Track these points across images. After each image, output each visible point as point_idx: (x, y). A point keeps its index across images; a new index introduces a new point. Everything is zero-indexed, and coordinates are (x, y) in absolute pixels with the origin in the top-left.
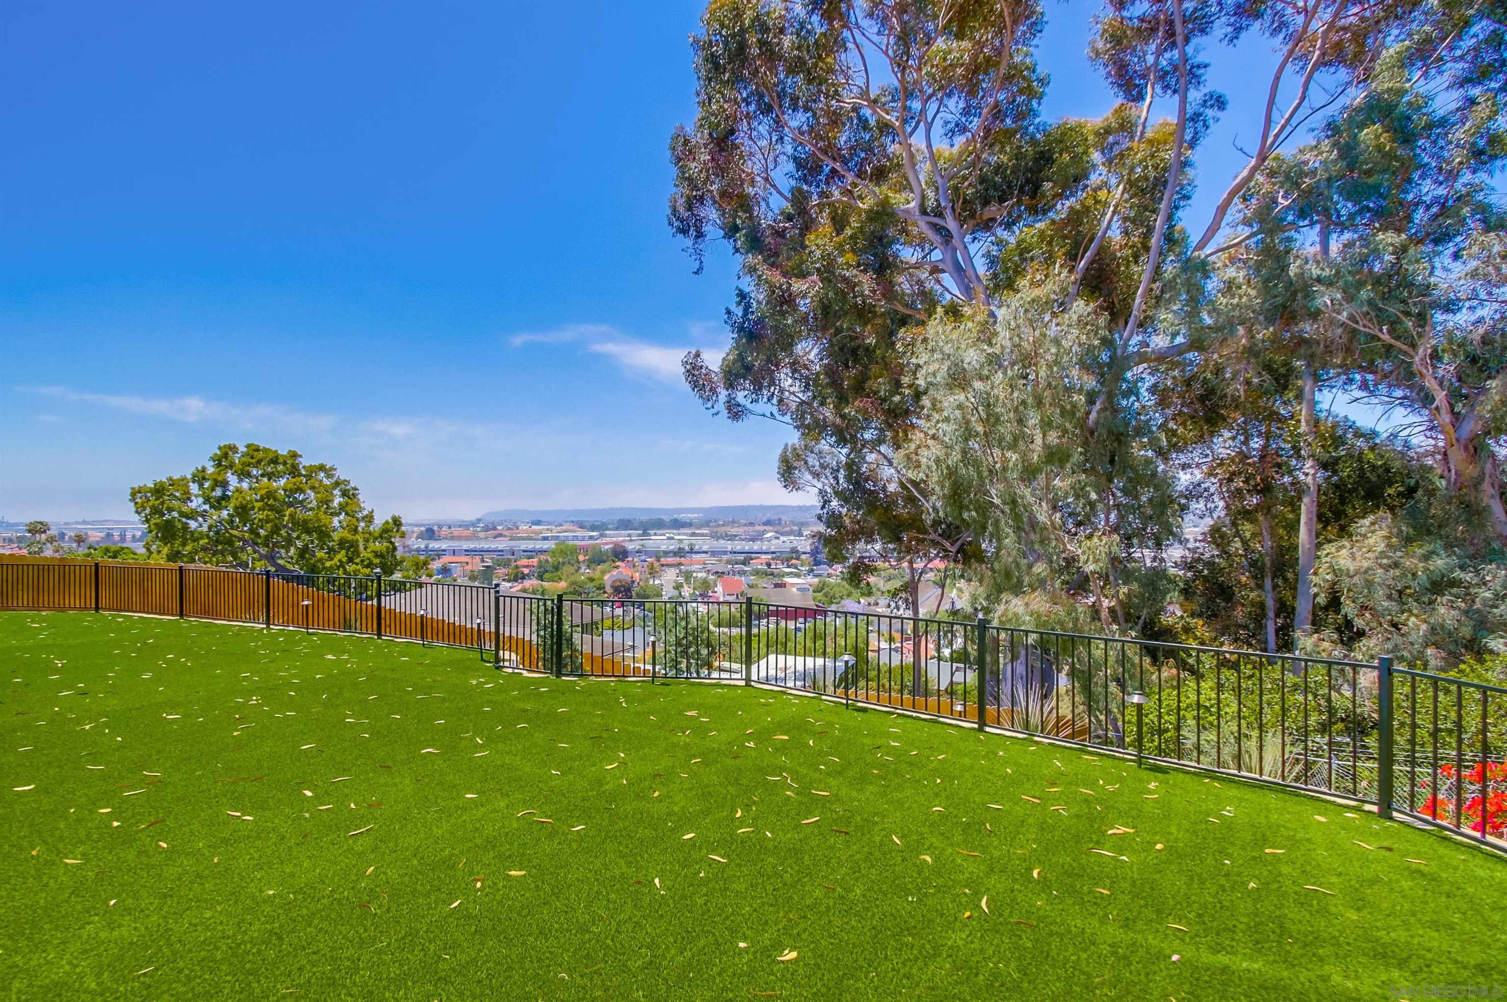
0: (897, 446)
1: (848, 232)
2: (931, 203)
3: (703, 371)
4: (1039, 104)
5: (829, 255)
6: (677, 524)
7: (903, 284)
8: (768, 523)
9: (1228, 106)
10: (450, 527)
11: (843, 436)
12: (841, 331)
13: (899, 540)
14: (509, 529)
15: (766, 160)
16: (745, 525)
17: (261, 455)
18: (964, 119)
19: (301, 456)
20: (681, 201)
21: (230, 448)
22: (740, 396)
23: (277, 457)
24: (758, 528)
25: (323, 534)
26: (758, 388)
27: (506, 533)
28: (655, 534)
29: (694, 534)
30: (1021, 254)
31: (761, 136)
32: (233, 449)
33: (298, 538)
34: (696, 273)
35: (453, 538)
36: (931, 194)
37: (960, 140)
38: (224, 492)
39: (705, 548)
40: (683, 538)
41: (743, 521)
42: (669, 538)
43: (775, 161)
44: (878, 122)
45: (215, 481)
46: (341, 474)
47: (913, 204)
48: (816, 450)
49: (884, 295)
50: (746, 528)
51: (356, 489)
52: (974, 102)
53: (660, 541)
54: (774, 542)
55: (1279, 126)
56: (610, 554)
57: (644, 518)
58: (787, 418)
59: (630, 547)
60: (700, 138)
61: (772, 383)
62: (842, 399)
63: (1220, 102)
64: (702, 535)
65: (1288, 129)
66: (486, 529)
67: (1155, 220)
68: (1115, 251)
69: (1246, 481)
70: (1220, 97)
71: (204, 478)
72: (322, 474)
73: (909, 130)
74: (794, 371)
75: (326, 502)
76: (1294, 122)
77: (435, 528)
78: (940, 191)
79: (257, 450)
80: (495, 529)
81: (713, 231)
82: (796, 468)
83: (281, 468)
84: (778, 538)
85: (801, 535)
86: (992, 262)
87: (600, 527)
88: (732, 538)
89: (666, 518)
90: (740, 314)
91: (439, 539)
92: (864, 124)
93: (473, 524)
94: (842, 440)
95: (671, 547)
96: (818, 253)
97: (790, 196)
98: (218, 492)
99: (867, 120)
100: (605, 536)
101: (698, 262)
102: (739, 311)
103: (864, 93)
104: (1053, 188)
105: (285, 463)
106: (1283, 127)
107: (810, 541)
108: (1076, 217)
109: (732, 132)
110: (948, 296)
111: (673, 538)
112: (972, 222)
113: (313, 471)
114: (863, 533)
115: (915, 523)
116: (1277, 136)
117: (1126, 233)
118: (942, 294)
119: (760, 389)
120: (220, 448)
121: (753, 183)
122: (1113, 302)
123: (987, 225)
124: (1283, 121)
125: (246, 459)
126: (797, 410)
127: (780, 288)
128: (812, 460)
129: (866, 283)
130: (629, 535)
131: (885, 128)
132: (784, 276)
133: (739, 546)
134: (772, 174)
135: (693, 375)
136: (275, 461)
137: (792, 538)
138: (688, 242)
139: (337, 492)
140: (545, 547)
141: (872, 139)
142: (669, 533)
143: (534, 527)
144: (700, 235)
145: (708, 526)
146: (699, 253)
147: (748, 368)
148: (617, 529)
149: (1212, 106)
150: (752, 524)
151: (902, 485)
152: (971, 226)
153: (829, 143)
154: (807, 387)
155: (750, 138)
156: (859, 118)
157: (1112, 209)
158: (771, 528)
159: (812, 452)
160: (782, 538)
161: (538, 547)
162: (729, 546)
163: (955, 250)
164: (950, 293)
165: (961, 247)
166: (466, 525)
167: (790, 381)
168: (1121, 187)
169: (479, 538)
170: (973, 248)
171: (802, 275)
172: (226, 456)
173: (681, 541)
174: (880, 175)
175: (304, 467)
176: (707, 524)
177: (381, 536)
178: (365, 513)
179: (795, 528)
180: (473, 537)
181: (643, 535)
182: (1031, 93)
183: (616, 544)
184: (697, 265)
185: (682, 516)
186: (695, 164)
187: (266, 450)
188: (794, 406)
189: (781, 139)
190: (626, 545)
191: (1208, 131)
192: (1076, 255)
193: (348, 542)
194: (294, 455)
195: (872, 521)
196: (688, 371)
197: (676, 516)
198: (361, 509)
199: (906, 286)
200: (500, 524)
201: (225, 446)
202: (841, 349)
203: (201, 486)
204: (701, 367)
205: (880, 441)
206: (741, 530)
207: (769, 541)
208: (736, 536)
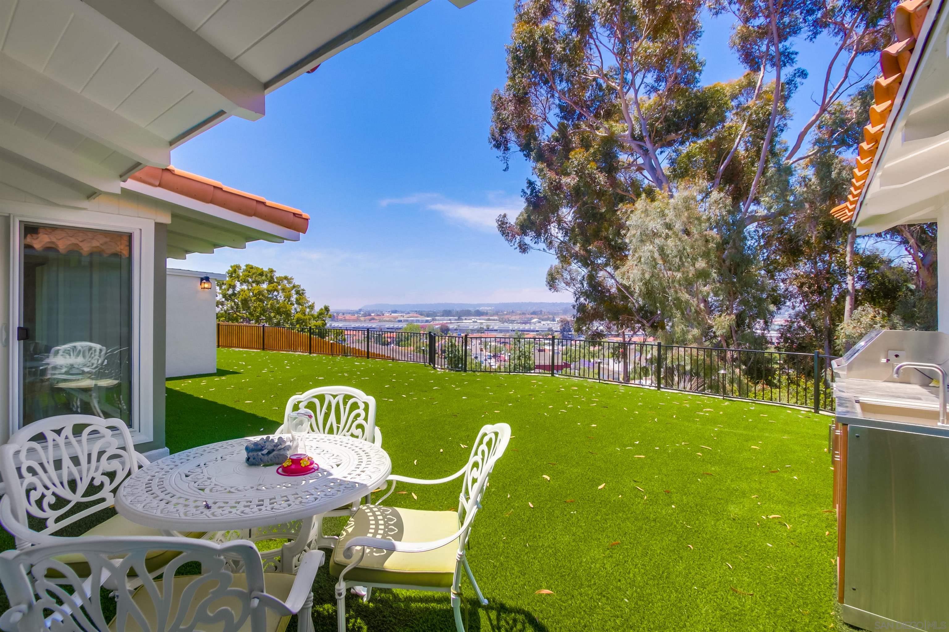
0: (616, 268)
1: (592, 150)
2: (637, 132)
3: (508, 225)
4: (700, 75)
5: (582, 164)
6: (479, 313)
7: (621, 177)
8: (534, 313)
9: (808, 76)
10: (343, 314)
11: (585, 261)
12: (587, 204)
13: (618, 319)
14: (378, 315)
15: (545, 109)
16: (520, 314)
17: (254, 271)
18: (656, 84)
19: (275, 271)
20: (497, 131)
21: (237, 267)
22: (527, 240)
23: (263, 272)
24: (528, 316)
25: (288, 315)
26: (538, 235)
27: (377, 318)
28: (466, 319)
29: (489, 320)
30: (689, 159)
31: (542, 95)
32: (238, 267)
33: (275, 317)
34: (505, 170)
35: (345, 320)
36: (637, 128)
37: (654, 96)
38: (234, 291)
39: (496, 328)
40: (481, 322)
41: (519, 312)
42: (474, 322)
43: (549, 108)
44: (608, 86)
45: (230, 285)
46: (296, 282)
47: (627, 133)
48: (568, 269)
49: (611, 185)
50: (521, 316)
51: (304, 290)
52: (662, 75)
53: (469, 323)
54: (538, 324)
55: (833, 93)
56: (439, 330)
57: (458, 309)
58: (553, 251)
59: (451, 326)
60: (507, 95)
61: (546, 231)
62: (587, 241)
63: (803, 74)
64: (494, 320)
65: (837, 95)
66: (365, 315)
67: (763, 144)
68: (741, 159)
69: (809, 288)
70: (803, 71)
71: (223, 284)
72: (286, 282)
73: (625, 90)
74: (559, 225)
75: (288, 297)
76: (840, 91)
77: (335, 314)
78: (643, 127)
79: (252, 268)
80: (370, 315)
81: (514, 147)
82: (556, 279)
83: (264, 278)
84: (540, 322)
85: (554, 320)
86: (673, 162)
87: (433, 314)
88: (512, 322)
89: (472, 309)
90: (529, 194)
91: (337, 321)
92: (599, 87)
93: (358, 312)
94: (585, 265)
95: (476, 327)
96: (576, 163)
97: (557, 127)
98: (230, 292)
99: (601, 85)
100: (436, 320)
101: (506, 164)
102: (528, 192)
103: (600, 70)
104: (706, 126)
105: (266, 276)
106: (835, 93)
107: (560, 324)
108: (719, 141)
109: (526, 94)
110: (646, 181)
111: (476, 322)
112: (660, 143)
113: (281, 279)
114: (597, 315)
115: (627, 311)
116: (831, 98)
117: (747, 150)
118: (643, 181)
119: (540, 235)
120: (231, 267)
121: (536, 120)
122: (740, 188)
123: (670, 144)
124: (834, 90)
125: (247, 273)
126: (559, 247)
127: (555, 181)
128: (566, 275)
129: (601, 178)
130: (450, 320)
131: (611, 90)
132: (557, 174)
133: (516, 326)
134: (548, 115)
135: (503, 228)
136: (261, 274)
137: (549, 322)
138: (500, 153)
139: (293, 292)
140: (400, 326)
141: (604, 95)
142: (474, 319)
143: (393, 314)
144: (507, 149)
145: (497, 315)
146: (506, 160)
147: (533, 223)
148: (443, 316)
149: (799, 76)
150: (524, 314)
151: (619, 289)
152: (660, 144)
153: (580, 99)
154: (566, 234)
155: (536, 95)
156: (597, 84)
157: (739, 137)
158: (536, 316)
159: (566, 270)
160: (543, 322)
161: (396, 326)
162: (511, 326)
163: (650, 159)
164: (648, 179)
165: (654, 158)
166: (353, 313)
167: (557, 230)
168: (745, 125)
169: (360, 321)
170: (661, 158)
171: (568, 174)
172: (235, 271)
173: (481, 323)
174: (608, 115)
175: (277, 278)
176: (496, 313)
177: (318, 317)
178: (310, 304)
179: (551, 316)
180: (357, 320)
181: (458, 320)
182: (695, 69)
183: (442, 325)
184: (504, 166)
185: (481, 309)
186: (506, 112)
187: (257, 268)
188: (556, 245)
189: (553, 96)
190: (448, 325)
191: (797, 90)
192: (719, 162)
193: (301, 320)
194: (272, 271)
195: (602, 308)
196: (499, 225)
197: (478, 308)
198: (308, 302)
199: (622, 179)
200: (373, 313)
201: (234, 266)
202: (586, 214)
203: (221, 288)
204: (507, 223)
205: (606, 265)
206: (517, 317)
207: (535, 324)
208: (514, 321)
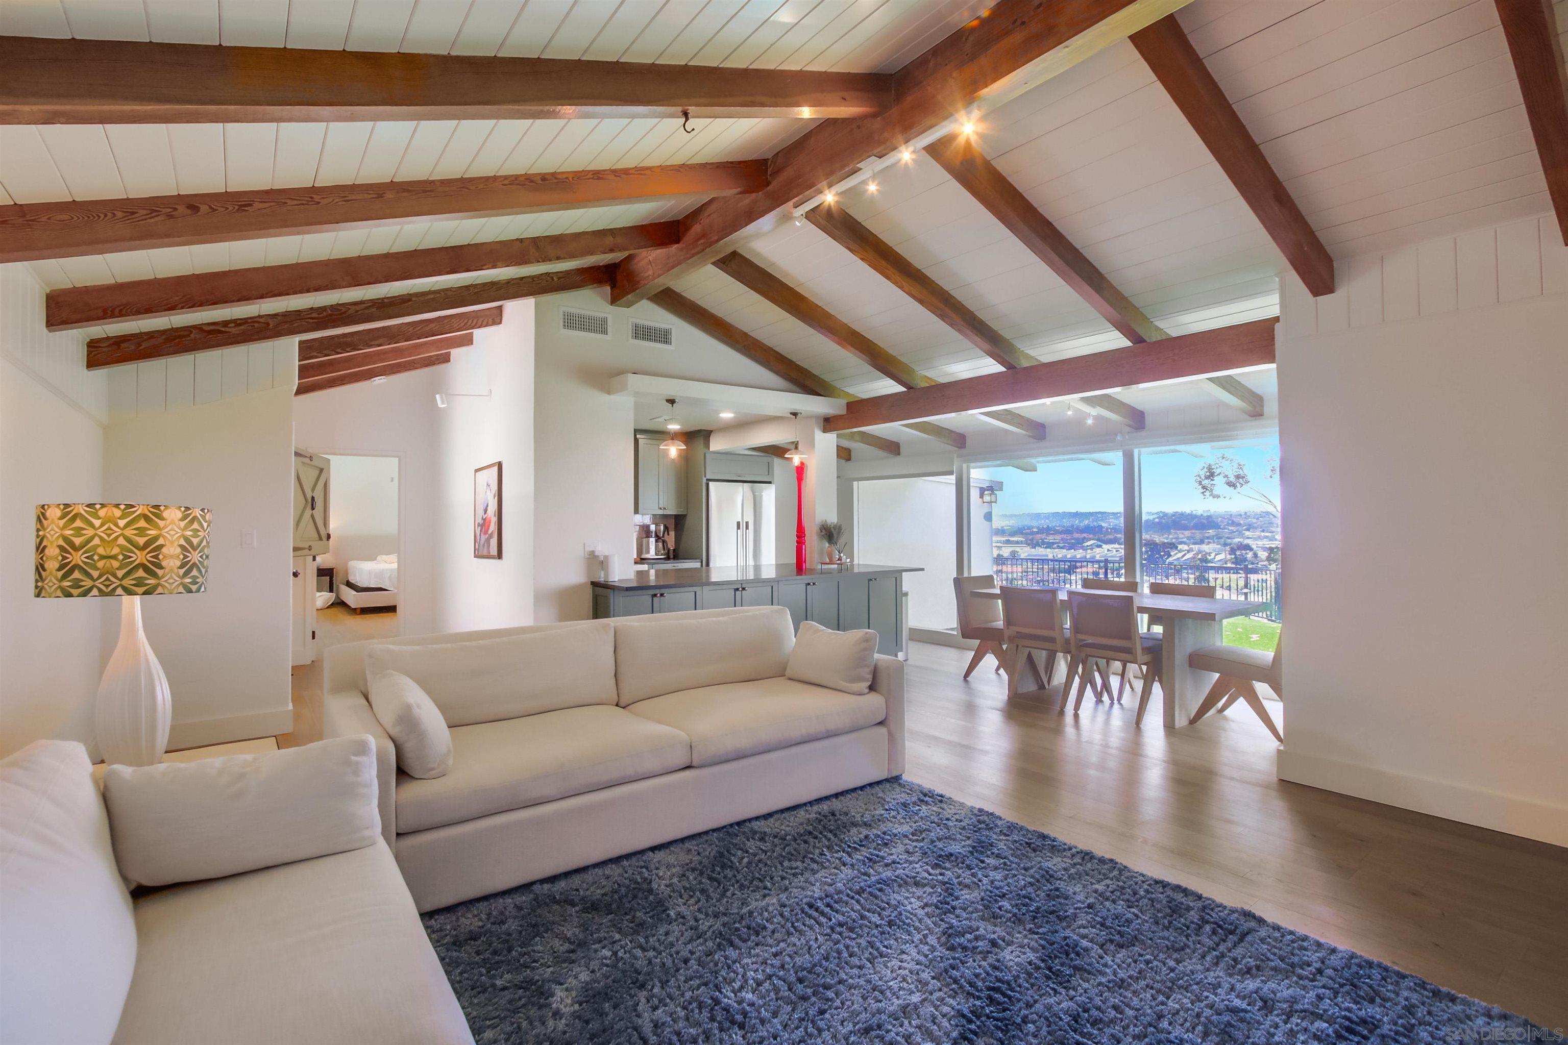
8: (1086, 530)
16: (1061, 533)
24: (1076, 535)
41: (1058, 529)
50: (1065, 536)
54: (1098, 550)
88: (1049, 545)
133: (1060, 554)
137: (1117, 546)
145: (1022, 533)
150: (1068, 531)
158: (1091, 536)
160: (1106, 547)
162: (1050, 553)
206: (1058, 537)
207: (1092, 549)
208: (1054, 543)
